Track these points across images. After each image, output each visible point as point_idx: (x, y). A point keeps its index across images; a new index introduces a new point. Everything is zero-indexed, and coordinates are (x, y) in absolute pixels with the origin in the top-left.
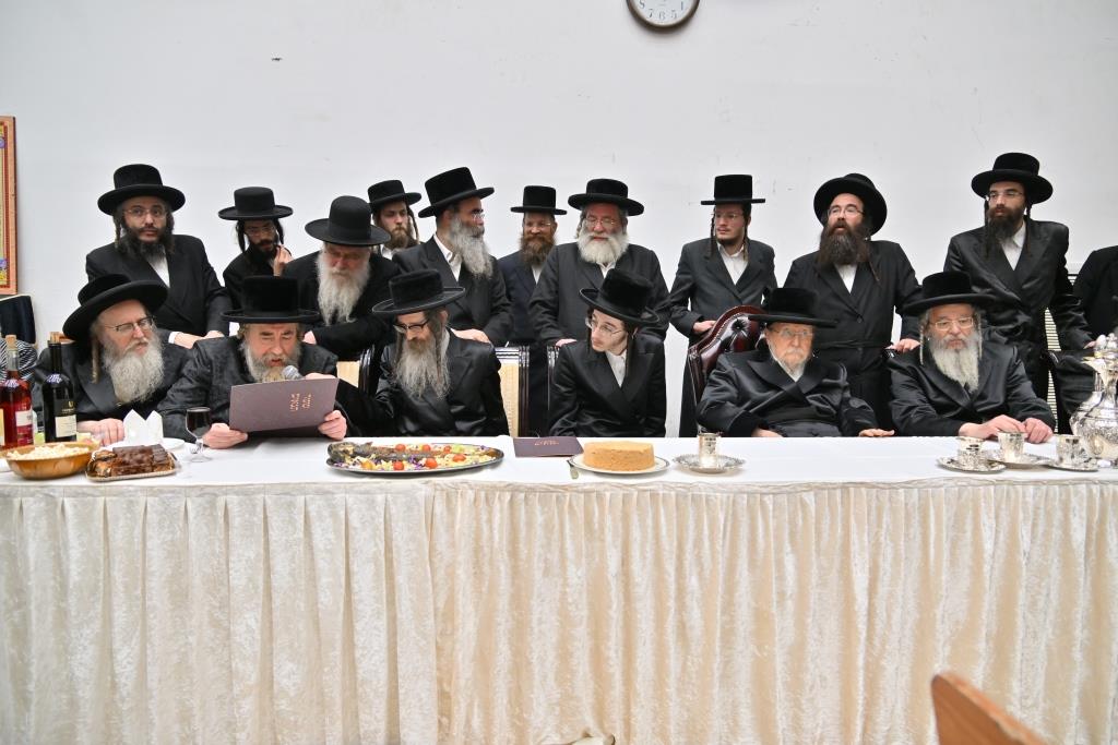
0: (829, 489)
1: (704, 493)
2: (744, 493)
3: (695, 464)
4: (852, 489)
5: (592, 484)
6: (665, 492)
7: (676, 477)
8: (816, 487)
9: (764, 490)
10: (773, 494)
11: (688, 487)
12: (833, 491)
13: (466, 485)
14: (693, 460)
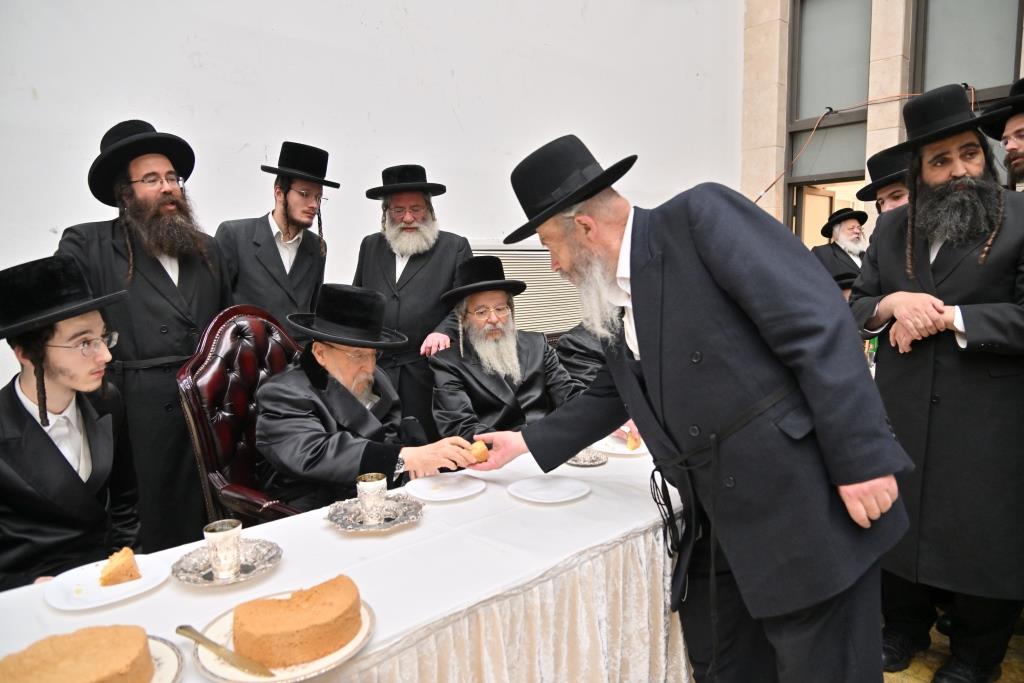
0: (451, 624)
8: (436, 628)
12: (457, 625)
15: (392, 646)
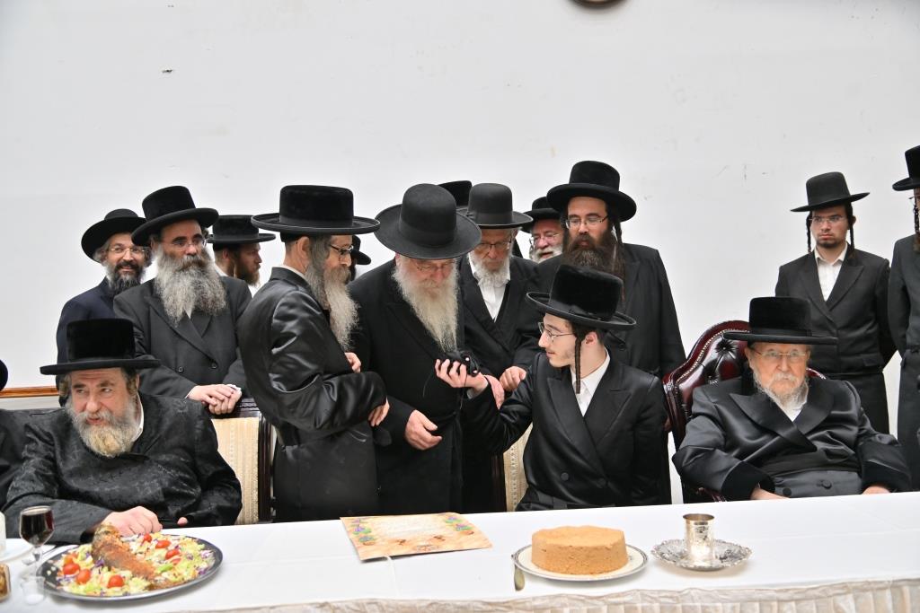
0: (872, 589)
1: (698, 604)
2: (755, 601)
3: (683, 556)
4: (906, 589)
5: (543, 598)
6: (646, 604)
7: (659, 580)
8: (855, 588)
9: (783, 596)
10: (797, 601)
11: (677, 596)
12: (879, 593)
13: (375, 607)
14: (679, 549)
15: (808, 589)
